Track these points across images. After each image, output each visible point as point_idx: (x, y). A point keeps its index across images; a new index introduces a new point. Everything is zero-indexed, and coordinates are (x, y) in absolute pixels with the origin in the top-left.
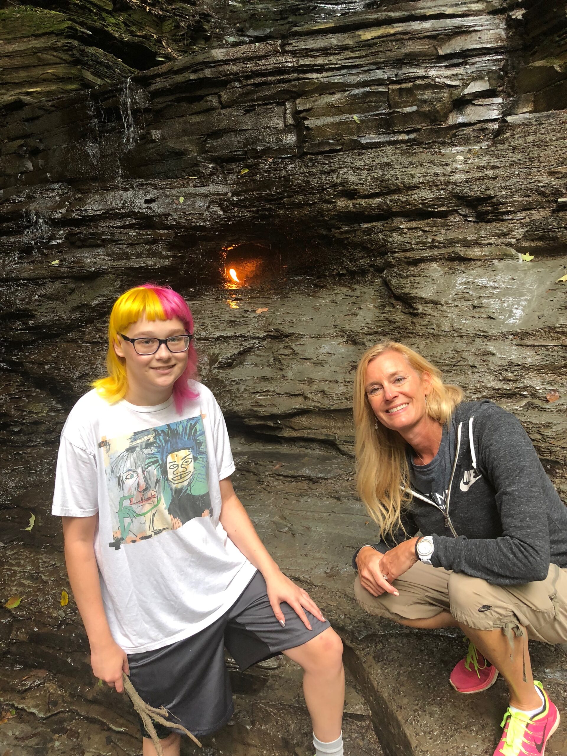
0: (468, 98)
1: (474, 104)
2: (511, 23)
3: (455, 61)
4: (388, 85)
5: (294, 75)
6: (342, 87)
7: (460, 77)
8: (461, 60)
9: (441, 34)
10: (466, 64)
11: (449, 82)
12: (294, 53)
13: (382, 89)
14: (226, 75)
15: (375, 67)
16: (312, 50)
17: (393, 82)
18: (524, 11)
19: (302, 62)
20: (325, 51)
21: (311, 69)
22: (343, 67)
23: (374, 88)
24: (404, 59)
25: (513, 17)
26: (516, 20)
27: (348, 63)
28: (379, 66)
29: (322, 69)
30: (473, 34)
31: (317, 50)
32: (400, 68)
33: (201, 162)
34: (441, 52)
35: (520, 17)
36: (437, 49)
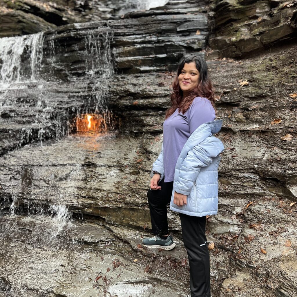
3: (185, 34)
6: (134, 43)
8: (187, 33)
9: (178, 21)
10: (190, 35)
11: (181, 44)
13: (151, 45)
16: (120, 26)
17: (155, 43)
18: (214, 13)
19: (116, 30)
20: (126, 27)
21: (120, 34)
22: (134, 34)
23: (147, 45)
24: (161, 32)
26: (212, 17)
27: (137, 32)
28: (150, 34)
29: (124, 34)
30: (192, 22)
32: (159, 37)
34: (178, 30)
36: (176, 28)
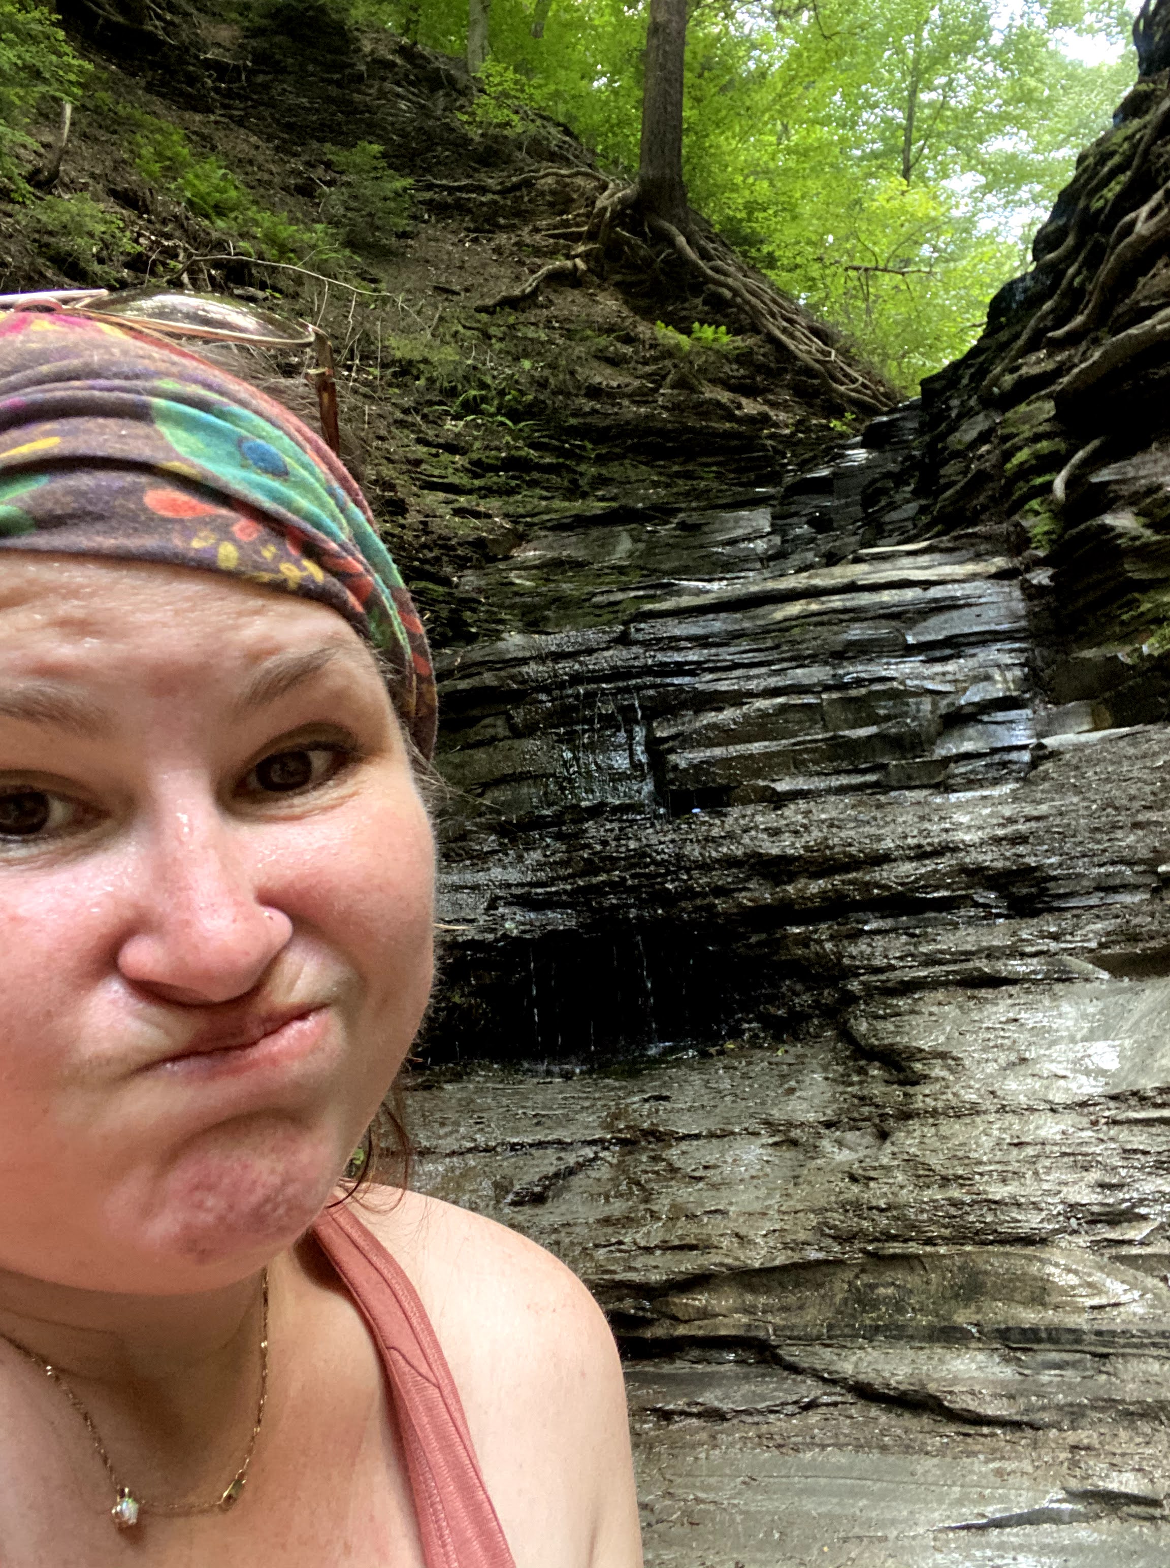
0: (970, 709)
1: (981, 722)
2: (1031, 592)
4: (820, 692)
5: (648, 680)
7: (949, 677)
9: (907, 612)
10: (959, 657)
11: (930, 686)
12: (646, 644)
13: (810, 699)
14: (524, 682)
15: (794, 664)
16: (678, 639)
17: (827, 688)
18: (1050, 572)
19: (661, 657)
20: (701, 641)
21: (680, 669)
22: (736, 666)
23: (796, 700)
24: (845, 652)
25: (1035, 582)
26: (1040, 587)
27: (747, 658)
28: (800, 661)
29: (696, 669)
30: (966, 610)
31: (688, 639)
32: (840, 666)
33: (471, 832)
34: (910, 640)
35: (1046, 582)
36: (903, 635)
